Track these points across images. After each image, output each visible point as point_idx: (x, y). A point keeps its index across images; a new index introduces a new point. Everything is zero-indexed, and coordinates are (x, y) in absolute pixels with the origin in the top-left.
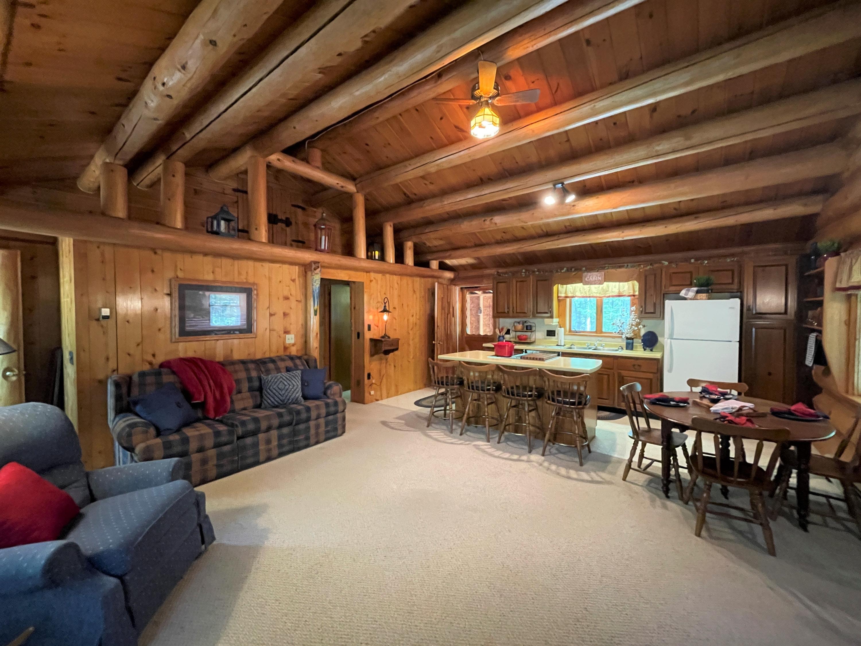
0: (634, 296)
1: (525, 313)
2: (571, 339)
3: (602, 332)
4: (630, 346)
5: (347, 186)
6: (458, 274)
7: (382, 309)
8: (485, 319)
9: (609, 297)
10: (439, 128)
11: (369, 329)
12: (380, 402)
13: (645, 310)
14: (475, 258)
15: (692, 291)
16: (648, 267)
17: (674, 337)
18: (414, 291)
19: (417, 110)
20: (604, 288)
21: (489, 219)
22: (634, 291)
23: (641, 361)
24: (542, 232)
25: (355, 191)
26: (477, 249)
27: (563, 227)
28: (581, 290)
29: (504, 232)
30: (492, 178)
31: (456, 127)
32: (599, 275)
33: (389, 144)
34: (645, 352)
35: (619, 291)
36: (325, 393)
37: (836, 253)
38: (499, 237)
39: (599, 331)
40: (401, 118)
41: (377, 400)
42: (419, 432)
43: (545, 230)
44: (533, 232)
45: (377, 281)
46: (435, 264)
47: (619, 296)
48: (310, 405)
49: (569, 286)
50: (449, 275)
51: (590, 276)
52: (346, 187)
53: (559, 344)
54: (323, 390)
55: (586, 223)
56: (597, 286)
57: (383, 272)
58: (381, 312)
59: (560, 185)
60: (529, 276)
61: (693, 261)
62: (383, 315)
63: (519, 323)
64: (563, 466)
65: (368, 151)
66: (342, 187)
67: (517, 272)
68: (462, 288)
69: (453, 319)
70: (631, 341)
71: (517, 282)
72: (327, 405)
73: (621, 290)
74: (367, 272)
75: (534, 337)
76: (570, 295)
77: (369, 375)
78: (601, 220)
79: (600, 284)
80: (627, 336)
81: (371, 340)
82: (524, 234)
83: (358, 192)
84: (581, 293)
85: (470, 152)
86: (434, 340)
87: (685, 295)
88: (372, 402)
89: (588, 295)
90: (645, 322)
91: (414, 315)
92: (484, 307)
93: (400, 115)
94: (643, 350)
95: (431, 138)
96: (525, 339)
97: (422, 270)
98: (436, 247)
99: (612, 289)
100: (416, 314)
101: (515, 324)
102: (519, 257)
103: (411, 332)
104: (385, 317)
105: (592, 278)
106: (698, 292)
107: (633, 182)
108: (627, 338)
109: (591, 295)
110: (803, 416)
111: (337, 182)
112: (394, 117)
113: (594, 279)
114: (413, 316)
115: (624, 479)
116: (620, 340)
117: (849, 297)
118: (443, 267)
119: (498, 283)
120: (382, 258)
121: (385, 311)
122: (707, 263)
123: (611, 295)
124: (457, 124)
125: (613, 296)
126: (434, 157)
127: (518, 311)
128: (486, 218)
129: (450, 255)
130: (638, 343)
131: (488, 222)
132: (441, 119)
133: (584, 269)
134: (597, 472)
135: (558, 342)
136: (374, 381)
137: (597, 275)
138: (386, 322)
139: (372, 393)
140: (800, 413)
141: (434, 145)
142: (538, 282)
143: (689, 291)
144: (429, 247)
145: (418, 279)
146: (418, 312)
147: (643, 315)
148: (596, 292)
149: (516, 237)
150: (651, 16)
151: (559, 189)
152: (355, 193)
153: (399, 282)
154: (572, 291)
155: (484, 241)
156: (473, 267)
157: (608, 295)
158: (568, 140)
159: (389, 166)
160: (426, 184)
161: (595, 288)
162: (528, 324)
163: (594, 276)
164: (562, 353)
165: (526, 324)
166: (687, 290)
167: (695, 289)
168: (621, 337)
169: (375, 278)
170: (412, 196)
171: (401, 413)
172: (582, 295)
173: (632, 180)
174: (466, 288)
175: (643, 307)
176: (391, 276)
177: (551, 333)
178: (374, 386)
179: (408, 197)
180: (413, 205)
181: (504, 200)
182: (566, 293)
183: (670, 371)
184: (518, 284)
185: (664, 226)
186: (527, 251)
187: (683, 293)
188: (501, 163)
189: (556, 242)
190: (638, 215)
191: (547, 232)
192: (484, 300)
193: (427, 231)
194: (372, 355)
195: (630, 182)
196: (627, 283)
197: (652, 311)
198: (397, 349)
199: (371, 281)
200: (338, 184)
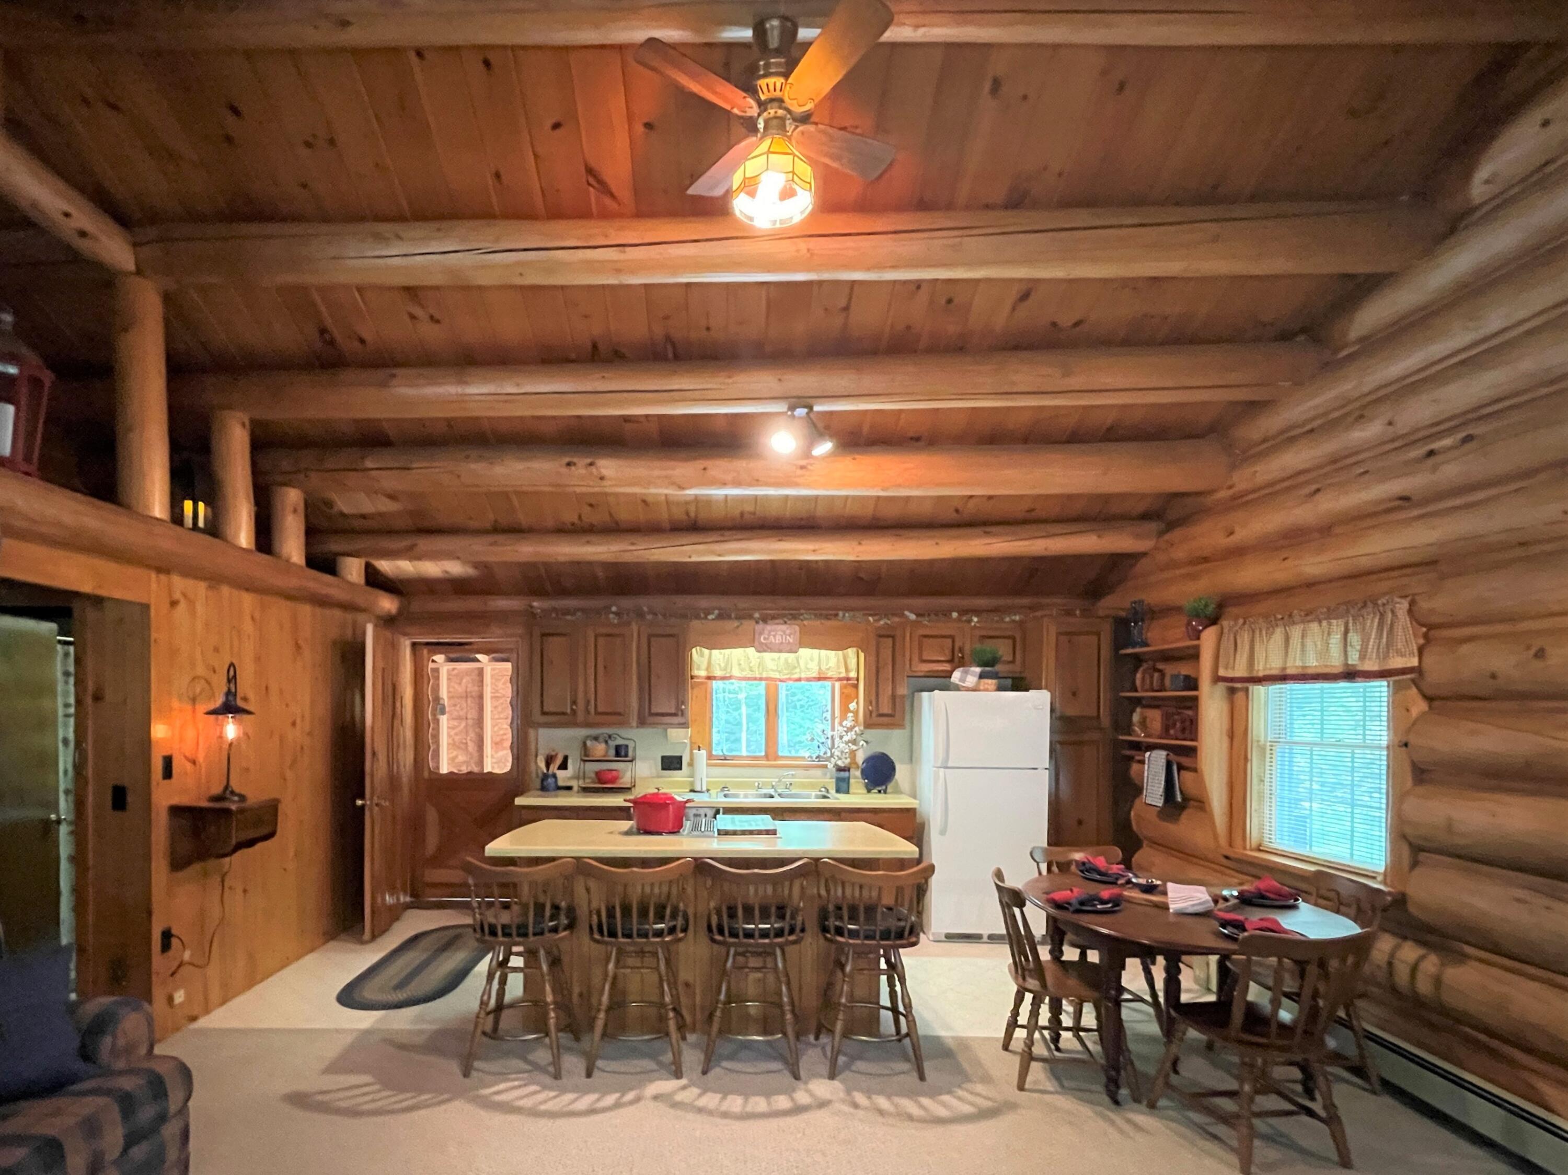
0: (848, 679)
1: (619, 714)
2: (721, 774)
3: (777, 758)
4: (843, 786)
5: (104, 239)
6: (409, 603)
7: (219, 701)
8: (453, 728)
9: (799, 680)
10: (536, 156)
11: (168, 773)
12: (202, 1023)
13: (878, 710)
14: (476, 565)
15: (973, 674)
16: (882, 622)
17: (950, 765)
18: (298, 647)
19: (487, 63)
20: (790, 661)
21: (582, 462)
22: (847, 670)
23: (886, 815)
24: (685, 517)
25: (132, 267)
26: (500, 538)
27: (737, 512)
28: (742, 662)
29: (591, 505)
30: (624, 350)
31: (590, 171)
32: (788, 632)
33: (332, 142)
34: (870, 795)
35: (820, 668)
36: (87, 1054)
37: (1213, 621)
38: (569, 517)
39: (771, 754)
40: (417, 69)
41: (194, 1019)
42: (458, 1104)
43: (692, 515)
44: (664, 516)
45: (191, 603)
46: (353, 569)
47: (819, 679)
48: (50, 1128)
49: (715, 652)
50: (388, 604)
51: (770, 632)
52: (96, 239)
53: (698, 789)
54: (76, 1044)
55: (788, 512)
56: (775, 655)
57: (214, 579)
58: (214, 712)
59: (805, 410)
60: (628, 624)
61: (955, 615)
62: (222, 727)
63: (596, 738)
64: (880, 1092)
65: (229, 139)
66: (83, 234)
67: (598, 612)
68: (414, 645)
69: (401, 729)
70: (844, 774)
71: (596, 636)
72: (127, 1103)
73: (824, 668)
74: (159, 570)
75: (628, 775)
76: (718, 673)
77: (167, 936)
78: (821, 511)
79: (791, 651)
80: (840, 763)
81: (176, 811)
82: (642, 516)
83: (139, 272)
84: (743, 670)
85: (622, 257)
86: (362, 797)
87: (961, 680)
88: (177, 1029)
89: (758, 676)
90: (873, 734)
91: (298, 721)
92: (450, 698)
93: (419, 54)
94: (865, 791)
95: (498, 176)
96: (614, 780)
97: (320, 582)
98: (364, 517)
99: (807, 663)
100: (303, 717)
101: (589, 743)
102: (600, 574)
103: (289, 774)
104: (231, 729)
105: (774, 636)
106: (982, 676)
107: (918, 439)
108: (840, 769)
109: (764, 675)
110: (1277, 897)
111: (67, 207)
112: (393, 52)
113: (778, 639)
114: (294, 724)
115: (1021, 1087)
116: (819, 772)
117: (1232, 691)
118: (375, 579)
119: (544, 635)
120: (214, 529)
121: (230, 708)
122: (978, 622)
123: (803, 676)
124: (593, 164)
125: (809, 680)
126: (497, 240)
127: (600, 709)
128: (575, 460)
129: (411, 548)
130: (857, 781)
131: (580, 470)
132: (556, 126)
133: (757, 615)
134: (964, 1086)
135: (692, 783)
136: (187, 956)
137: (784, 632)
138: (231, 745)
139: (179, 997)
140: (1275, 894)
141: (494, 200)
142: (653, 639)
143: (966, 673)
144: (342, 515)
145: (306, 611)
146: (307, 714)
147: (875, 719)
148: (775, 668)
149: (617, 523)
150: (1121, 87)
151: (800, 418)
152: (127, 274)
153: (257, 615)
154: (723, 665)
155: (523, 519)
156: (459, 587)
157: (796, 676)
158: (846, 309)
159: (296, 218)
160: (413, 317)
161: (773, 660)
162: (620, 742)
163: (779, 632)
164: (724, 808)
165: (612, 744)
166: (962, 672)
167: (978, 670)
168: (826, 766)
169: (184, 595)
170: (348, 346)
171: (332, 1051)
172: (744, 674)
173: (917, 435)
174: (428, 644)
175: (874, 703)
176: (236, 593)
177: (671, 763)
178: (185, 970)
179: (332, 343)
180: (348, 375)
181: (627, 419)
182: (708, 668)
183: (943, 832)
184: (601, 641)
185: (934, 542)
186: (640, 560)
187: (956, 676)
188: (666, 318)
189: (717, 547)
190: (891, 512)
191: (695, 522)
192: (449, 679)
193: (369, 464)
194: (178, 864)
195: (912, 439)
196: (833, 652)
197: (890, 712)
198: (271, 835)
199: (174, 603)
200: (67, 215)
